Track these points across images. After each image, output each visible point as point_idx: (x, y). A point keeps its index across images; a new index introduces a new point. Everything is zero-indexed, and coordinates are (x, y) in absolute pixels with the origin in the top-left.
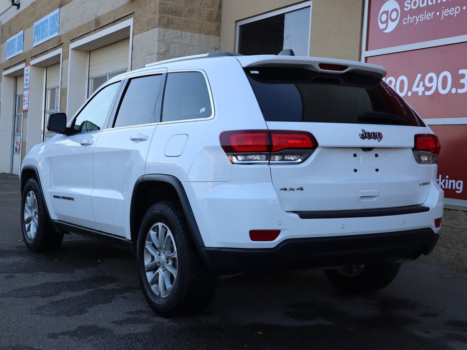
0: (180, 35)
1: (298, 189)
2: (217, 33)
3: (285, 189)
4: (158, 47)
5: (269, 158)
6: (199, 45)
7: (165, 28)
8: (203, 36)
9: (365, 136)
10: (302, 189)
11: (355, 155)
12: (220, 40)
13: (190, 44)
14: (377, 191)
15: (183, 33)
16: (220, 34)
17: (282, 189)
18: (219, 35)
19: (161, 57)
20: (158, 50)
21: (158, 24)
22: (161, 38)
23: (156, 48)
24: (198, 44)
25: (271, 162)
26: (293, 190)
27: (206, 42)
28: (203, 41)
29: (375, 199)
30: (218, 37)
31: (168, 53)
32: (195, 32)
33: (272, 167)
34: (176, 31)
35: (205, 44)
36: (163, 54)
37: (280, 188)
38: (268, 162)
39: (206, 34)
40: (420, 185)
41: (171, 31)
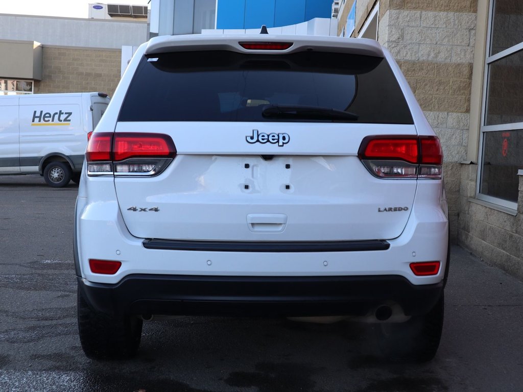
0: (419, 16)
1: (151, 210)
2: (472, 10)
3: (135, 210)
4: (389, 34)
5: (114, 169)
6: (446, 27)
7: (398, 9)
8: (451, 14)
9: (256, 139)
10: (156, 210)
11: (247, 166)
12: (476, 17)
13: (433, 26)
14: (282, 216)
15: (424, 13)
16: (477, 10)
17: (130, 209)
18: (475, 11)
19: (393, 46)
20: (389, 37)
21: (390, 6)
22: (393, 22)
23: (387, 35)
24: (444, 26)
25: (115, 174)
26: (144, 210)
27: (457, 22)
28: (452, 20)
29: (280, 228)
30: (474, 14)
31: (403, 39)
32: (441, 11)
33: (117, 180)
34: (413, 12)
35: (454, 25)
36: (395, 42)
37: (128, 208)
38: (112, 173)
39: (457, 11)
40: (379, 211)
41: (406, 13)
